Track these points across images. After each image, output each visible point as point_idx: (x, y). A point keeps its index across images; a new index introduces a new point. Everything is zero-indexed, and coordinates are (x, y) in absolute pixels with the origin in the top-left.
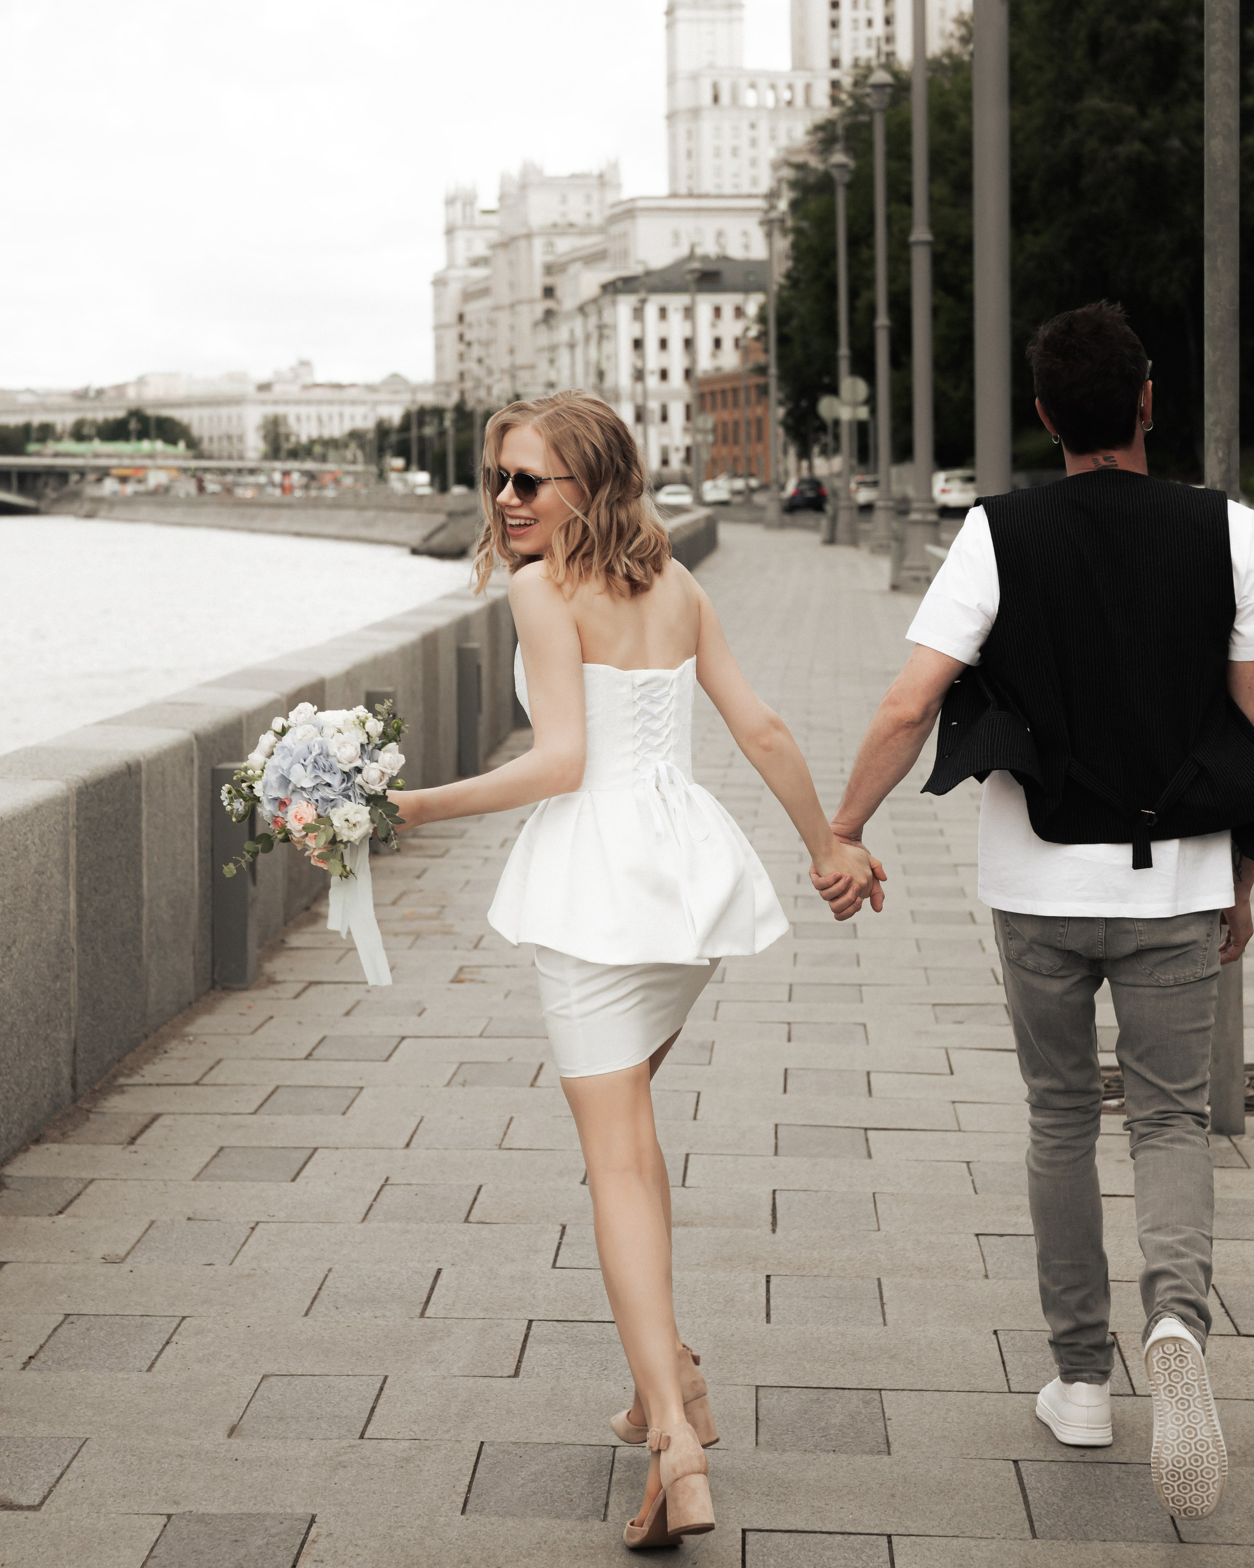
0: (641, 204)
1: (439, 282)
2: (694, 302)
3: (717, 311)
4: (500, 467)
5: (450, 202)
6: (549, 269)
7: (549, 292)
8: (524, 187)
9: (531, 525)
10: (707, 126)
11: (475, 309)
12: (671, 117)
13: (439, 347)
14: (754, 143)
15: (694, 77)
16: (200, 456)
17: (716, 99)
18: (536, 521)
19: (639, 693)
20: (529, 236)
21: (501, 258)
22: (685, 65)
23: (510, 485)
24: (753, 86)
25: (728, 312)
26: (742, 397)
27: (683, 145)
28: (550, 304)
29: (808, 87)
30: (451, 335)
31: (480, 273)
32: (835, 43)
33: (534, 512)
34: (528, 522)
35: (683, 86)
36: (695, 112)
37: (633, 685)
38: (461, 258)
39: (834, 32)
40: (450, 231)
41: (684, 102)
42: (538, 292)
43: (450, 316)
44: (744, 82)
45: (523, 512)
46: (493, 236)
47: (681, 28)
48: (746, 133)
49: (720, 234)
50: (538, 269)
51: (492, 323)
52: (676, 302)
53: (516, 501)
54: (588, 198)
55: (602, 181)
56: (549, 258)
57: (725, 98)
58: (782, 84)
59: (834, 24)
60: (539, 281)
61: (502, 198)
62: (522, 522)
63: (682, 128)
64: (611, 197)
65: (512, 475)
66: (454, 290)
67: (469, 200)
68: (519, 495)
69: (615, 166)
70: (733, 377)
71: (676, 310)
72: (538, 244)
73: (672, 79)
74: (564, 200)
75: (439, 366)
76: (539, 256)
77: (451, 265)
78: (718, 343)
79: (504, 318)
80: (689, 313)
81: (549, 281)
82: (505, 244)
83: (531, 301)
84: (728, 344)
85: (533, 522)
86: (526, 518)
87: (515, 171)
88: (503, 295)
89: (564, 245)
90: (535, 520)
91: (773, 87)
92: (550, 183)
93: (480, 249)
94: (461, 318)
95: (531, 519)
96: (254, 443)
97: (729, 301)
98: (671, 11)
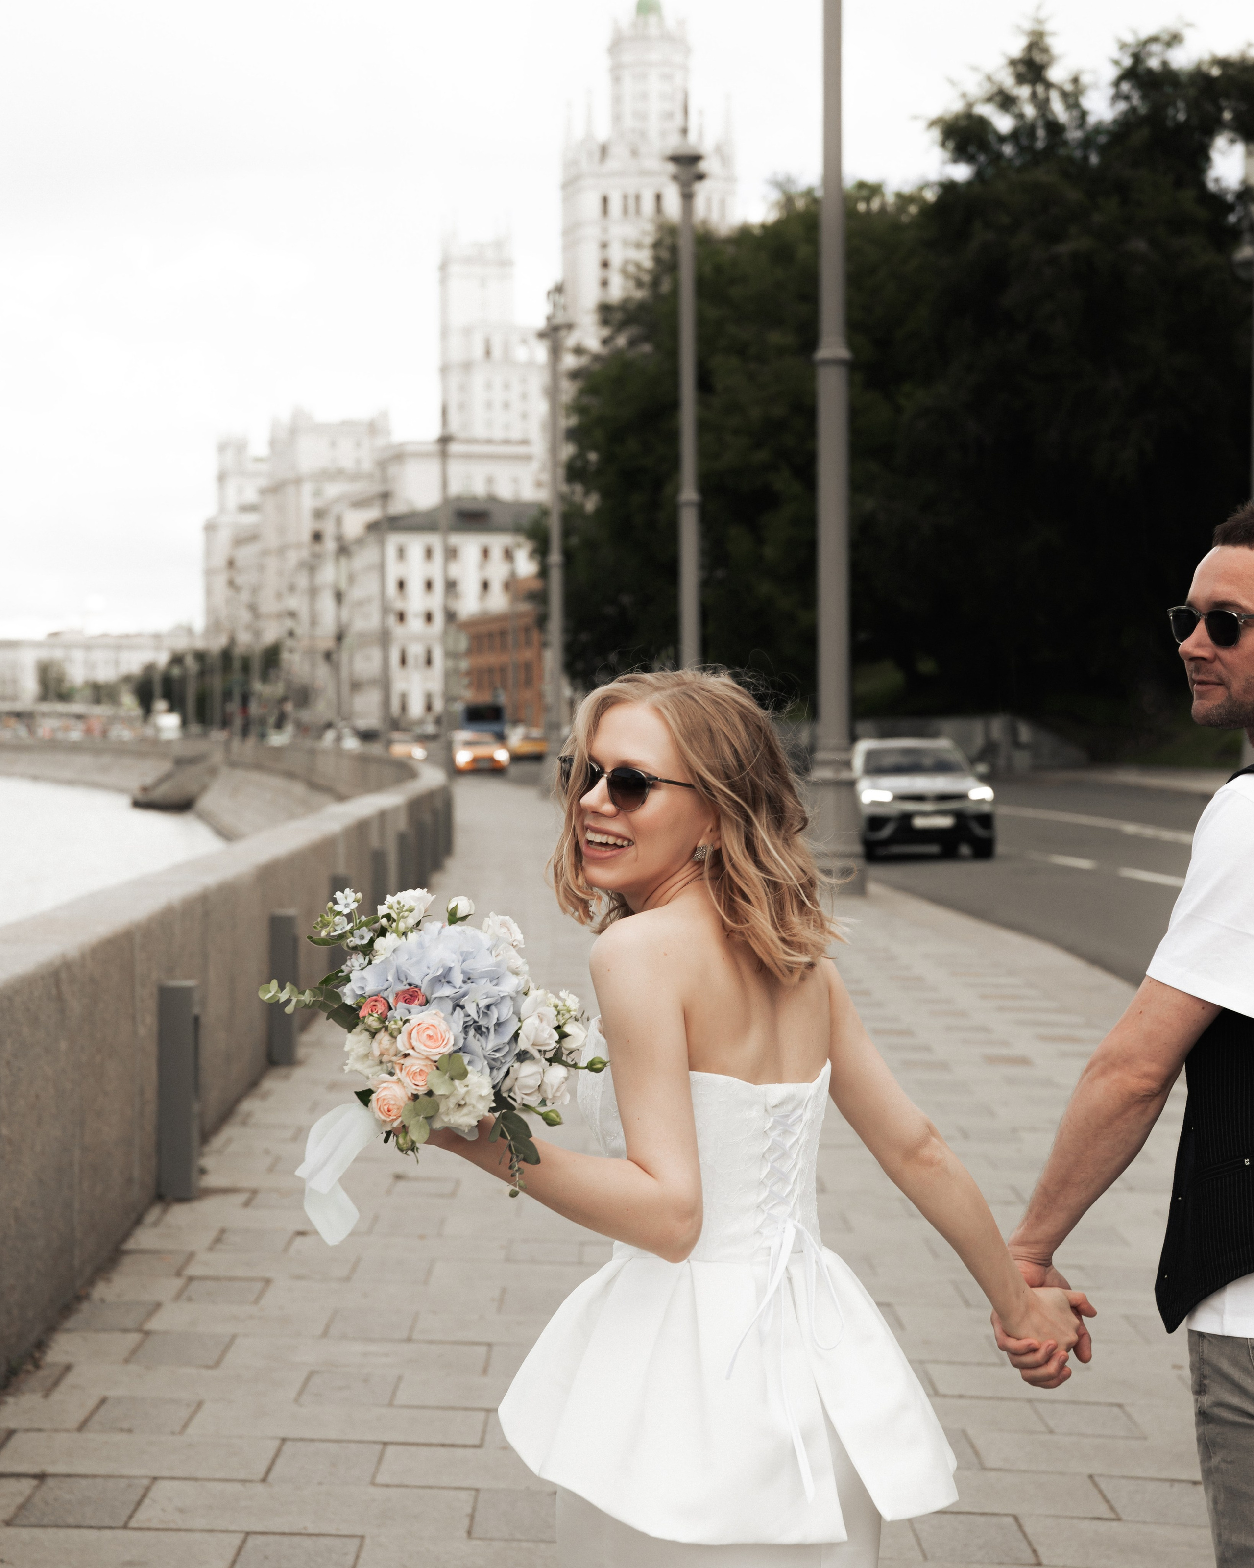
0: (410, 448)
1: (210, 528)
2: (456, 542)
3: (486, 553)
4: (592, 758)
5: (222, 448)
6: (319, 514)
7: (317, 537)
8: (294, 431)
9: (622, 846)
10: (478, 380)
11: (246, 554)
12: (445, 370)
13: (209, 592)
14: (524, 397)
15: (467, 332)
17: (488, 353)
18: (631, 842)
19: (772, 1119)
20: (298, 481)
21: (271, 504)
22: (458, 319)
23: (602, 783)
24: (525, 340)
25: (496, 553)
26: (510, 639)
27: (456, 395)
28: (316, 548)
30: (221, 581)
31: (250, 519)
33: (634, 828)
34: (619, 842)
35: (455, 340)
36: (467, 366)
37: (765, 1107)
38: (232, 501)
40: (222, 478)
41: (456, 355)
42: (306, 536)
43: (220, 561)
44: (516, 337)
45: (616, 827)
46: (263, 482)
47: (455, 283)
48: (517, 387)
49: (490, 478)
50: (307, 514)
51: (261, 568)
52: (442, 542)
53: (608, 808)
54: (358, 445)
55: (373, 428)
56: (319, 503)
57: (497, 352)
59: (604, 281)
60: (307, 526)
61: (273, 443)
62: (611, 840)
63: (455, 380)
64: (380, 442)
65: (609, 769)
66: (224, 537)
67: (241, 447)
68: (614, 801)
69: (384, 415)
70: (501, 618)
71: (441, 550)
72: (307, 488)
73: (445, 333)
74: (333, 445)
75: (209, 612)
76: (307, 502)
77: (222, 509)
78: (485, 585)
79: (272, 563)
80: (451, 553)
81: (317, 526)
82: (275, 489)
83: (299, 546)
84: (496, 587)
85: (625, 843)
86: (618, 836)
87: (285, 417)
88: (271, 539)
89: (333, 490)
90: (629, 840)
92: (320, 429)
93: (251, 495)
94: (231, 564)
95: (624, 838)
96: (30, 685)
97: (498, 542)
98: (444, 267)
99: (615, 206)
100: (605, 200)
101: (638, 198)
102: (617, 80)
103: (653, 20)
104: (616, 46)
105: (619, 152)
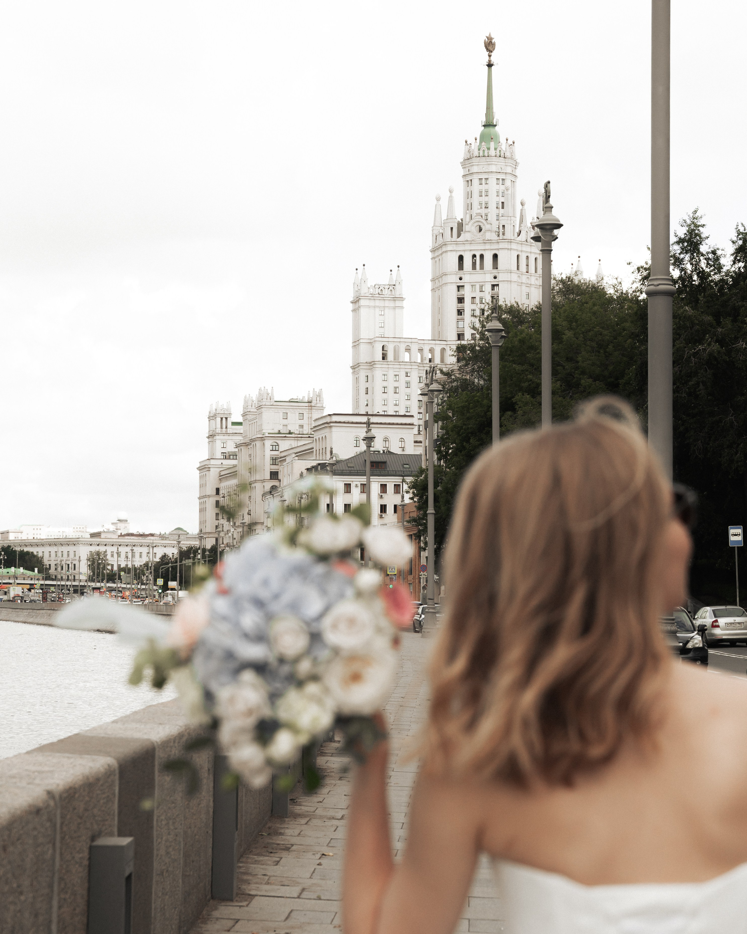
1: (204, 468)
2: (369, 481)
3: (384, 487)
5: (212, 417)
6: (275, 461)
7: (274, 475)
8: (260, 407)
10: (378, 374)
12: (355, 367)
13: (202, 510)
14: (408, 385)
15: (371, 343)
16: (48, 578)
17: (384, 356)
20: (262, 439)
21: (244, 454)
22: (365, 334)
24: (408, 350)
25: (390, 488)
27: (363, 385)
28: (275, 483)
29: (443, 350)
30: (211, 502)
31: (230, 463)
32: (461, 324)
35: (363, 347)
36: (371, 364)
38: (218, 453)
39: (460, 317)
40: (211, 436)
41: (364, 358)
42: (267, 475)
43: (210, 490)
44: (403, 347)
46: (239, 439)
47: (363, 312)
48: (403, 378)
49: (386, 440)
50: (268, 461)
51: (237, 494)
52: (356, 481)
54: (301, 417)
55: (311, 404)
56: (275, 453)
57: (390, 356)
58: (426, 349)
59: (460, 312)
60: (268, 468)
61: (244, 415)
63: (361, 374)
64: (316, 415)
66: (214, 473)
67: (224, 416)
69: (319, 396)
71: (356, 486)
72: (268, 443)
73: (356, 344)
74: (286, 417)
75: (202, 522)
76: (269, 452)
77: (211, 457)
78: (383, 508)
80: (365, 488)
81: (275, 468)
82: (247, 444)
83: (263, 481)
84: (390, 509)
87: (254, 396)
88: (244, 477)
89: (284, 445)
91: (421, 350)
92: (277, 404)
93: (231, 448)
94: (218, 491)
96: (84, 570)
97: (391, 482)
98: (356, 301)
99: (468, 262)
100: (461, 258)
101: (482, 256)
102: (469, 182)
103: (492, 145)
104: (467, 161)
105: (470, 228)
